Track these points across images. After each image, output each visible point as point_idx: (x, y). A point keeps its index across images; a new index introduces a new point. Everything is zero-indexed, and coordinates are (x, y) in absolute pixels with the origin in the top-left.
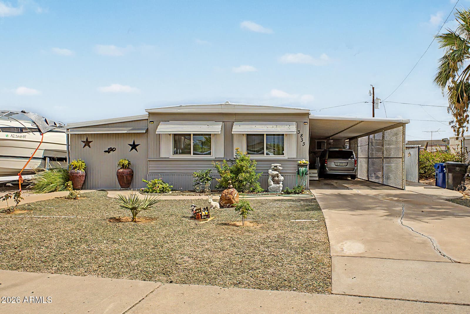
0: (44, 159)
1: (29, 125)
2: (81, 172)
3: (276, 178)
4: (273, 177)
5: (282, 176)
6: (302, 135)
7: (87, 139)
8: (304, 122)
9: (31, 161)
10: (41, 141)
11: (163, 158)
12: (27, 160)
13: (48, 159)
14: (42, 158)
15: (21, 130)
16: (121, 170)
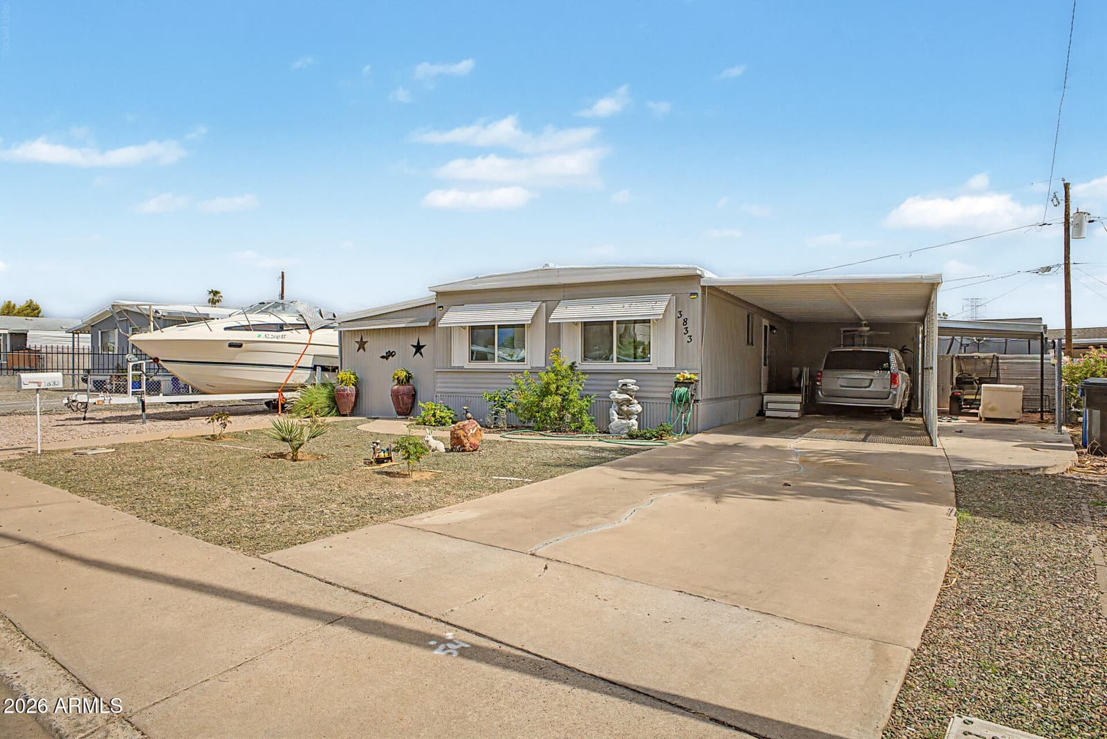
0: (314, 368)
1: (293, 320)
2: (350, 389)
3: (625, 408)
4: (620, 404)
5: (639, 403)
6: (685, 321)
7: (362, 339)
8: (692, 294)
9: (295, 371)
10: (307, 342)
11: (455, 367)
12: (290, 371)
13: (319, 369)
14: (311, 368)
15: (281, 327)
16: (396, 387)
